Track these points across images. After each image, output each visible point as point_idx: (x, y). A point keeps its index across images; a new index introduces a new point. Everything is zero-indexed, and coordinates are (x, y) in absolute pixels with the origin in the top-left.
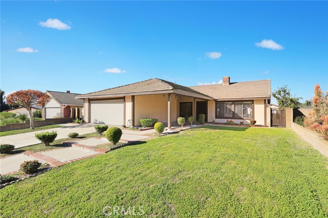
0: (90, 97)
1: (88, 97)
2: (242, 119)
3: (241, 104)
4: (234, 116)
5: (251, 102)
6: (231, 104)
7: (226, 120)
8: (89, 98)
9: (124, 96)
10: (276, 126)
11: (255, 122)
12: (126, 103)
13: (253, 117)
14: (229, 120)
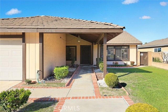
2: (121, 61)
4: (115, 58)
5: (128, 47)
9: (24, 34)
10: (143, 65)
11: (134, 63)
12: (27, 45)
13: (129, 59)
14: (115, 62)
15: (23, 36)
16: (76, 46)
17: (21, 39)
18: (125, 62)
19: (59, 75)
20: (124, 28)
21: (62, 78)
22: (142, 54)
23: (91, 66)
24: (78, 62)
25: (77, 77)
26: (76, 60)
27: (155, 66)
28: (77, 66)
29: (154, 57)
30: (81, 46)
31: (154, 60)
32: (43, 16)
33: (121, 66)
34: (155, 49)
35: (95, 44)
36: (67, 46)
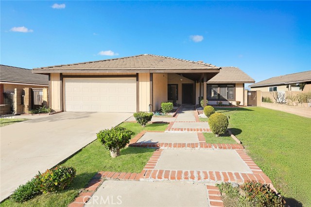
0: (64, 72)
1: (59, 72)
2: (226, 100)
3: (226, 87)
4: (220, 98)
5: (233, 85)
6: (216, 87)
7: (216, 102)
8: (61, 74)
9: (137, 74)
10: (251, 105)
11: (240, 103)
12: (140, 83)
13: (235, 99)
14: (219, 102)
15: (136, 76)
16: (177, 85)
17: (135, 78)
18: (231, 102)
19: (165, 109)
20: (221, 68)
21: (168, 112)
22: (250, 94)
23: (194, 106)
24: (180, 101)
25: (180, 112)
26: (178, 100)
27: (264, 107)
28: (179, 105)
29: (264, 97)
30: (183, 84)
31: (264, 100)
32: (146, 54)
33: (226, 105)
34: (270, 88)
35: (198, 83)
36: (168, 85)
